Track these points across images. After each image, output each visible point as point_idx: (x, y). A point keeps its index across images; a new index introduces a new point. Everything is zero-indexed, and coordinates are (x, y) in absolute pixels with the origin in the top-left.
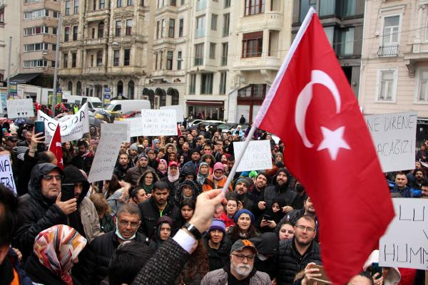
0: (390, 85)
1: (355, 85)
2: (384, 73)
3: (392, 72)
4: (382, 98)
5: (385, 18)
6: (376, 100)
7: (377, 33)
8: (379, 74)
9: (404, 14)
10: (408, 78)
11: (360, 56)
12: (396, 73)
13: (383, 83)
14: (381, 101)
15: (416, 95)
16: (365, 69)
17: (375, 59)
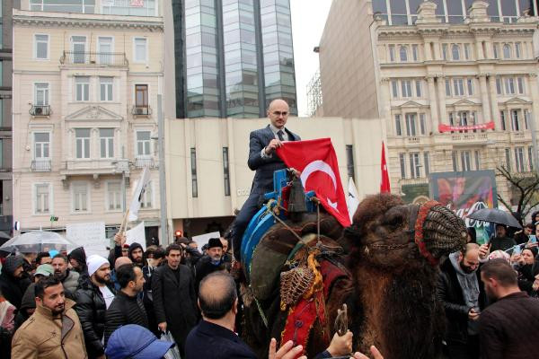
0: (46, 197)
1: (8, 200)
2: (38, 186)
3: (47, 186)
4: (39, 211)
5: (35, 134)
6: (34, 214)
7: (28, 147)
8: (33, 187)
9: (53, 132)
10: (63, 192)
11: (11, 169)
12: (51, 186)
13: (38, 196)
14: (38, 214)
15: (72, 206)
16: (19, 182)
17: (28, 173)
